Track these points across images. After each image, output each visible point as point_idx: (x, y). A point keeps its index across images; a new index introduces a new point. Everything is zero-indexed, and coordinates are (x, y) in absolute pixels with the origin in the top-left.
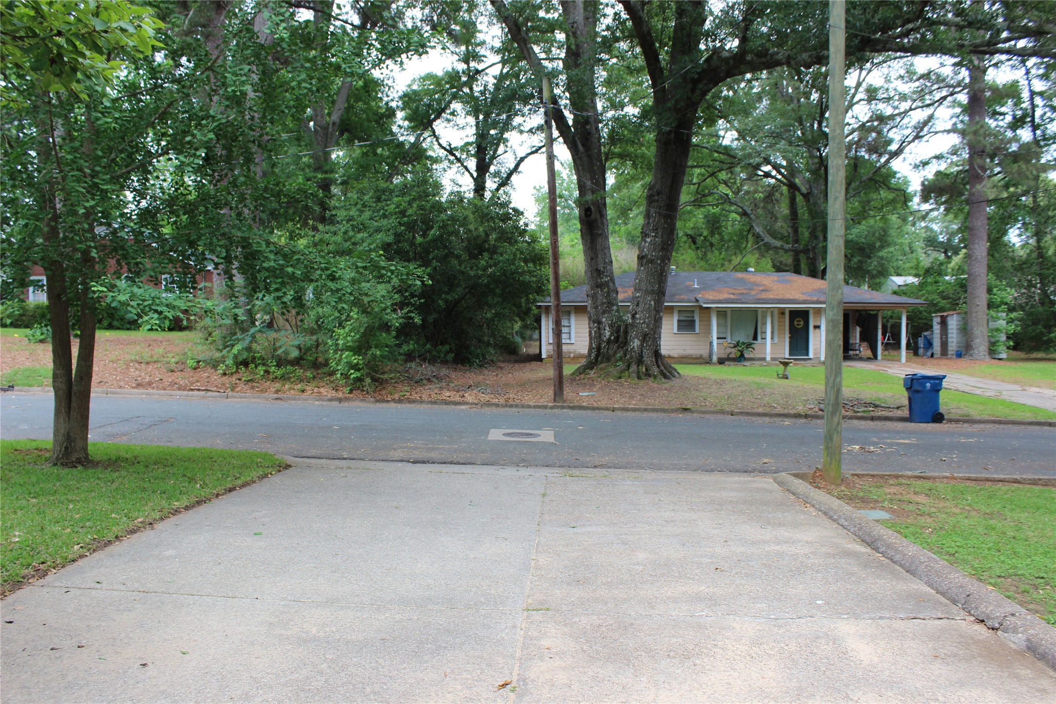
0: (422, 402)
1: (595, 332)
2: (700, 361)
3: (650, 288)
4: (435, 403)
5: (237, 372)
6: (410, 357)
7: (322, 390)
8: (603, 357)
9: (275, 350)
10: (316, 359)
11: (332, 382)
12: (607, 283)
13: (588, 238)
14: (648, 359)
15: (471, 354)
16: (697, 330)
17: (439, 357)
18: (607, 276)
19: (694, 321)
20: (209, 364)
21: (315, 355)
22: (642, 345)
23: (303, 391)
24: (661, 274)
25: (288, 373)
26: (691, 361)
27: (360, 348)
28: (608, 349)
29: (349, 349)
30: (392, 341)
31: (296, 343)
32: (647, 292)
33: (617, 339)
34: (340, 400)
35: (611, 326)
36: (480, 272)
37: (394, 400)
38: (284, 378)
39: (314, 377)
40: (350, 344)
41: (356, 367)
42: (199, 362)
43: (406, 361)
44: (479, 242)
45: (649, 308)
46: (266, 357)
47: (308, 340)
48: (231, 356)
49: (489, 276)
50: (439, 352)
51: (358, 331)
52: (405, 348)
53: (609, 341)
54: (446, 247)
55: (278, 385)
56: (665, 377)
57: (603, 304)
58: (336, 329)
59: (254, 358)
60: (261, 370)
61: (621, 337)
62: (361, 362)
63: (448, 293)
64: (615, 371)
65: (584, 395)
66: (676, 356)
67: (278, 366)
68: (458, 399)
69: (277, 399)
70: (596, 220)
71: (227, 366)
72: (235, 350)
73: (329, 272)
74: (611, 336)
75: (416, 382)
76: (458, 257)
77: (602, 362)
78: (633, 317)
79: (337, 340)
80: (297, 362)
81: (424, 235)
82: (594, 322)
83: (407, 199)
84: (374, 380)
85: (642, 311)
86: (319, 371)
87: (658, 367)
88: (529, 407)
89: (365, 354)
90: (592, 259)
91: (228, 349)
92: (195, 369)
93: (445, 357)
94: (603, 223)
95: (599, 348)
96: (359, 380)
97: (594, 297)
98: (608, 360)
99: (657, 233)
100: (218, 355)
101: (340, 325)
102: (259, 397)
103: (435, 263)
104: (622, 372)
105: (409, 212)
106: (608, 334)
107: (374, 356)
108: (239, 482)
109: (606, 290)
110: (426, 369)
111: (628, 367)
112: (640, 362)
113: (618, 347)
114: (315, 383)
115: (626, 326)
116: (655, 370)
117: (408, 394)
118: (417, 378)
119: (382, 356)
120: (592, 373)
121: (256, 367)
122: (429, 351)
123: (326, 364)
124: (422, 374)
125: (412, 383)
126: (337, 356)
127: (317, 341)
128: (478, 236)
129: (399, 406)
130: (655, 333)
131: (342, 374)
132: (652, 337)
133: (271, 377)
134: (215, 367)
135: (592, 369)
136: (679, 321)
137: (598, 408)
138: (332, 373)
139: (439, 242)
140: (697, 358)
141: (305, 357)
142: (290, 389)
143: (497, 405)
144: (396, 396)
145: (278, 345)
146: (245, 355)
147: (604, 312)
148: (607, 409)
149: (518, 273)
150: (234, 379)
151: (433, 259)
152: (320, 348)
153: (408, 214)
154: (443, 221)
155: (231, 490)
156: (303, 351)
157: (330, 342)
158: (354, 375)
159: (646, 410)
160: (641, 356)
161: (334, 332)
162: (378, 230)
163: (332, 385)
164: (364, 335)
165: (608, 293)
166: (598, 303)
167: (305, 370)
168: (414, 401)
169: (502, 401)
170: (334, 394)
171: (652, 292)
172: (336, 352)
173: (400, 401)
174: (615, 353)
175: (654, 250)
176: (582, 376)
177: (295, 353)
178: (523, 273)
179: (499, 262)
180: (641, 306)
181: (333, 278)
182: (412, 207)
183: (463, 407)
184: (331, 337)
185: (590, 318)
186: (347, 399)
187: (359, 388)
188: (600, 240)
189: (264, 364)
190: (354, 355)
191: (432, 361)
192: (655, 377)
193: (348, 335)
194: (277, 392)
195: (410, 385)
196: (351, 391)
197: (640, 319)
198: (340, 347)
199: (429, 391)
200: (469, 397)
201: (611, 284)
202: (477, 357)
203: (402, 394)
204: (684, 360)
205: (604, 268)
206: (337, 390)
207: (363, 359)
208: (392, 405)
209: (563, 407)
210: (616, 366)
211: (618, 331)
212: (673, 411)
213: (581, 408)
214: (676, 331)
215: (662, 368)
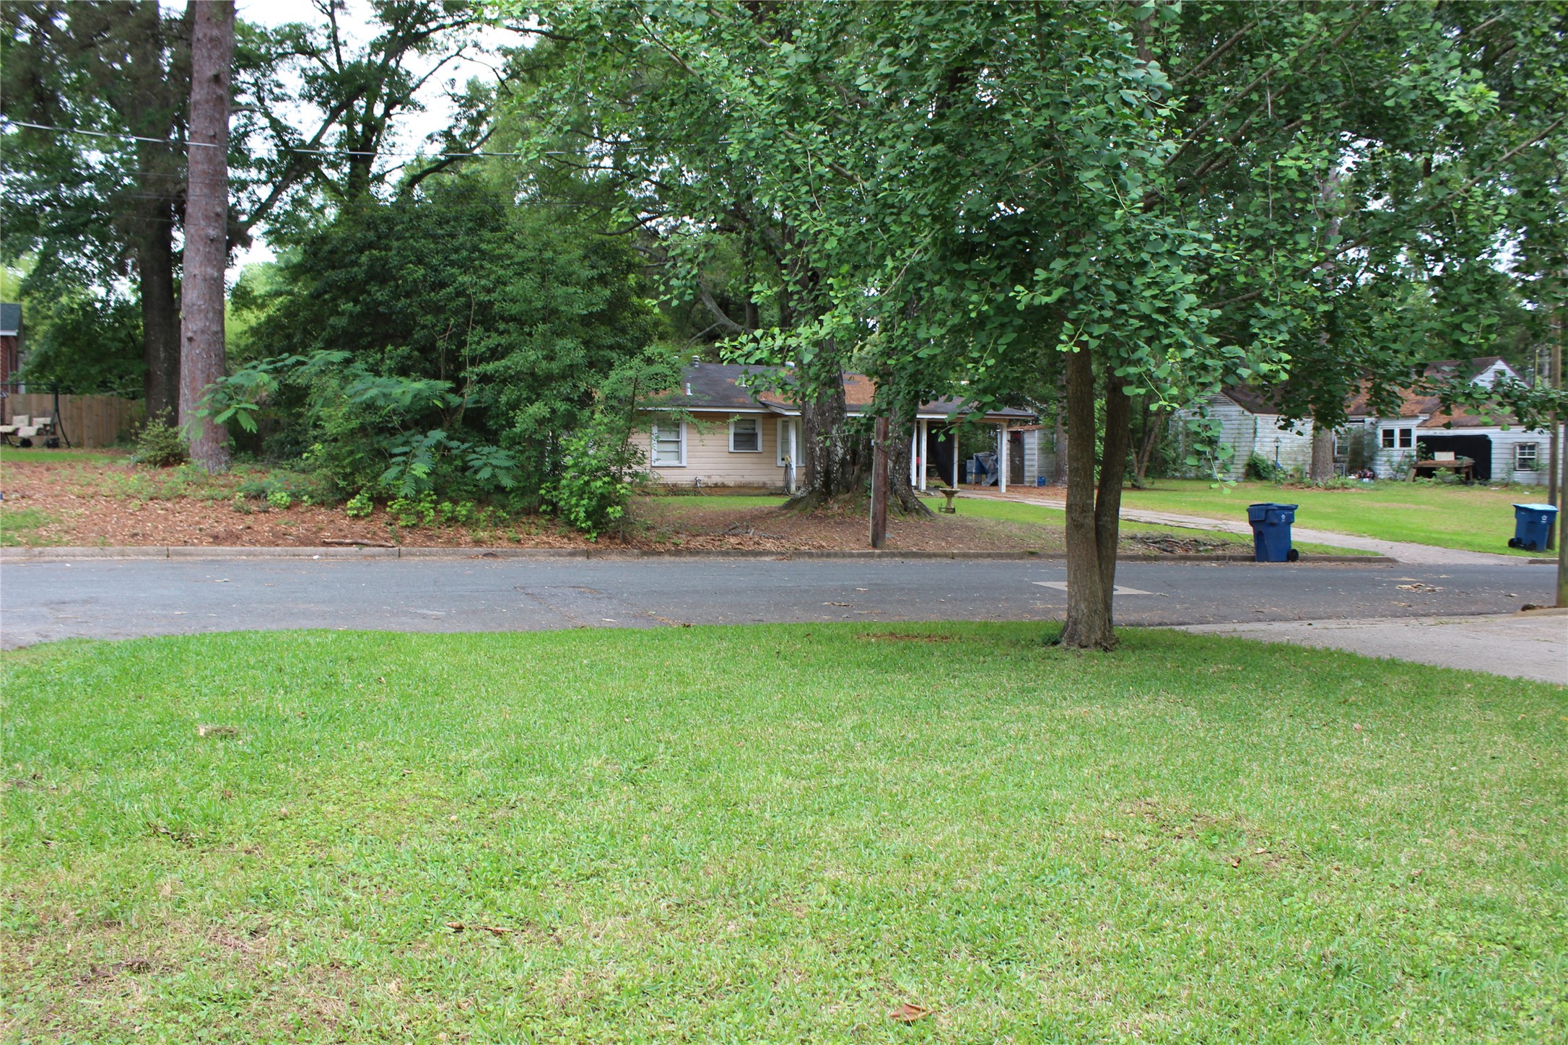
2: (763, 491)
16: (760, 449)
19: (755, 435)
23: (519, 541)
26: (750, 491)
35: (843, 441)
37: (668, 552)
53: (843, 462)
55: (469, 533)
61: (861, 456)
66: (732, 484)
74: (845, 454)
82: (819, 434)
102: (454, 553)
106: (840, 451)
135: (826, 501)
136: (735, 434)
140: (759, 488)
147: (833, 422)
166: (826, 408)
174: (859, 479)
183: (767, 559)
185: (810, 430)
186: (602, 553)
194: (476, 543)
204: (743, 491)
211: (855, 447)
214: (732, 449)
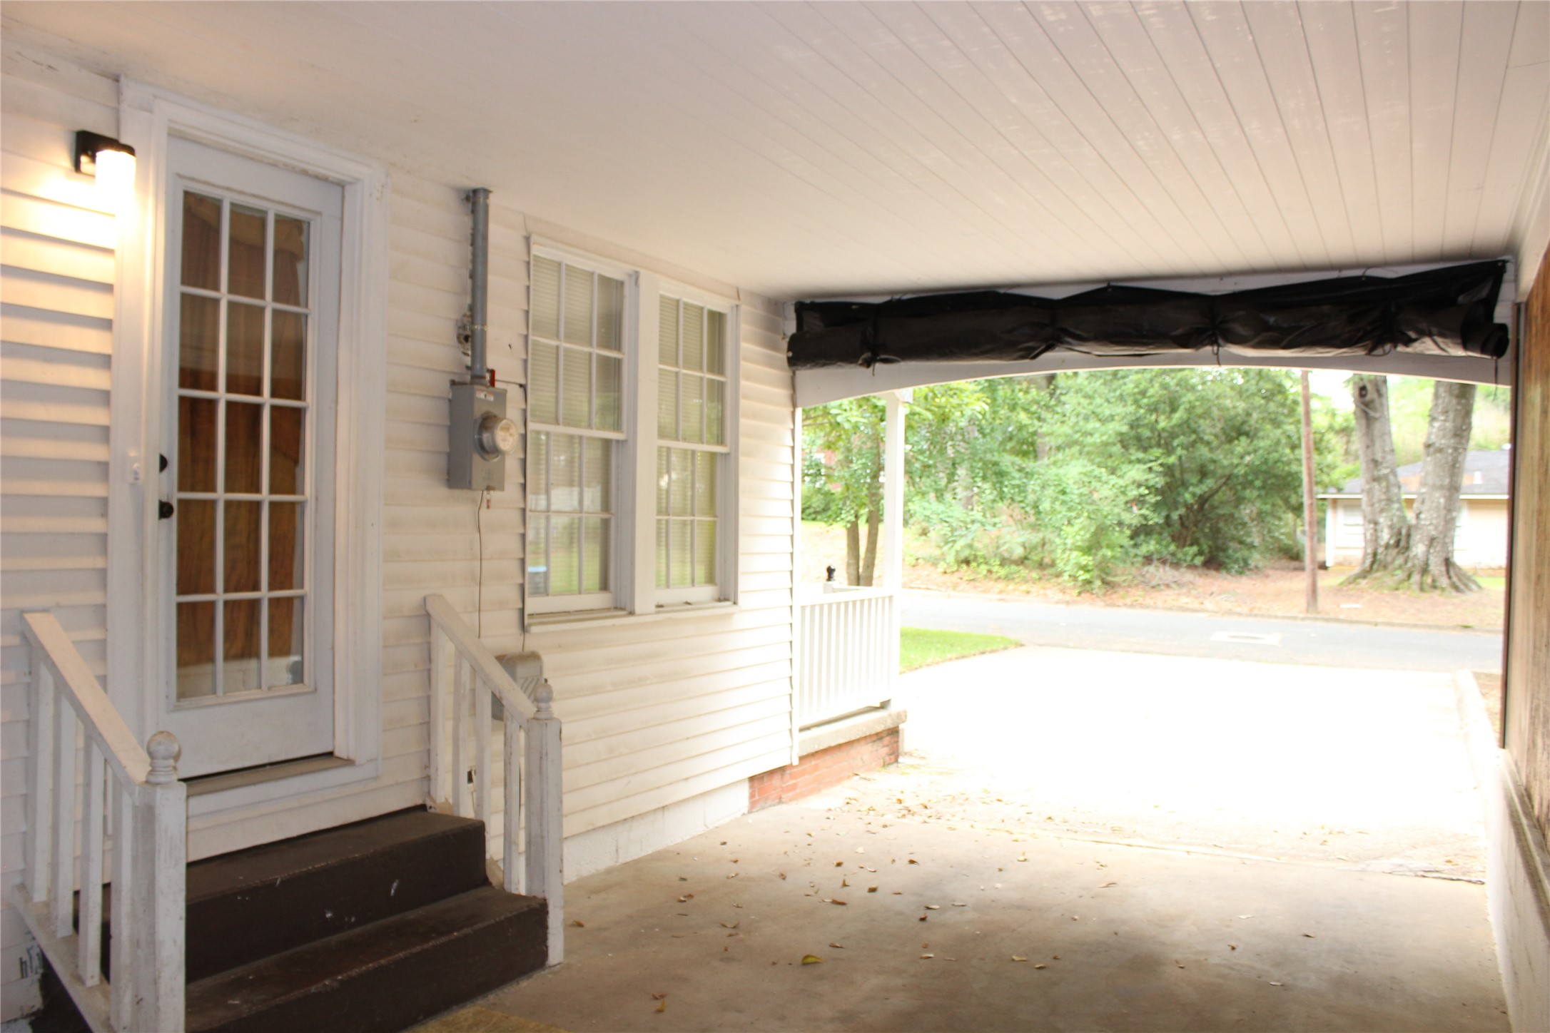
0: (1156, 608)
1: (1371, 534)
3: (1438, 483)
4: (1170, 609)
5: (957, 570)
6: (1148, 559)
7: (1048, 592)
8: (1379, 565)
9: (998, 548)
10: (1042, 559)
11: (1059, 584)
12: (1386, 477)
13: (1363, 422)
14: (1436, 567)
15: (1228, 557)
17: (1185, 560)
18: (1386, 468)
20: (928, 561)
21: (1041, 555)
22: (1428, 551)
23: (1028, 592)
24: (1453, 466)
25: (1012, 574)
27: (1090, 548)
28: (1386, 555)
29: (1078, 548)
30: (1127, 542)
31: (1021, 540)
32: (1434, 487)
33: (1398, 543)
34: (1068, 603)
35: (1391, 527)
36: (1236, 461)
37: (1125, 605)
38: (1008, 578)
39: (1040, 579)
40: (1079, 544)
41: (1085, 568)
42: (917, 559)
43: (1144, 564)
44: (1237, 424)
45: (1437, 507)
46: (987, 556)
47: (1035, 538)
48: (953, 553)
49: (1247, 465)
50: (1185, 554)
51: (1088, 530)
52: (1144, 550)
53: (1387, 546)
54: (1194, 432)
55: (1001, 585)
56: (1457, 588)
57: (1380, 501)
58: (1064, 528)
59: (976, 557)
60: (984, 568)
61: (1401, 542)
62: (1091, 563)
63: (1196, 485)
64: (1390, 581)
65: (1348, 607)
67: (1002, 565)
68: (1196, 605)
69: (1001, 600)
70: (1372, 401)
71: (948, 564)
72: (958, 546)
73: (1061, 488)
74: (1390, 539)
75: (1153, 587)
76: (1208, 443)
77: (1377, 570)
78: (1418, 516)
79: (1065, 539)
80: (1022, 561)
81: (1169, 418)
82: (1370, 522)
83: (1148, 376)
84: (1104, 582)
85: (1428, 510)
86: (1046, 572)
87: (1450, 578)
88: (1276, 617)
89: (1095, 555)
90: (1368, 447)
91: (950, 545)
92: (914, 566)
93: (1192, 560)
94: (1381, 404)
95: (1375, 555)
96: (1089, 582)
97: (1369, 492)
98: (1385, 567)
99: (1447, 417)
100: (937, 552)
101: (1069, 523)
102: (982, 598)
103: (1179, 451)
104: (1402, 582)
105: (1151, 392)
106: (1386, 537)
107: (1104, 556)
108: (989, 649)
109: (1384, 484)
110: (1167, 573)
111: (1409, 576)
112: (1425, 570)
113: (1399, 553)
114: (1041, 584)
115: (1409, 528)
116: (1444, 582)
117: (1140, 599)
118: (1154, 583)
119: (1113, 557)
120: (1363, 583)
121: (978, 565)
122: (1173, 554)
123: (1053, 565)
124: (1161, 579)
125: (1147, 588)
126: (1065, 556)
127: (1043, 539)
128: (1237, 415)
129: (1130, 611)
130: (1445, 536)
131: (1070, 576)
132: (1442, 540)
133: (994, 576)
134: (935, 564)
135: (1364, 577)
137: (1357, 622)
138: (1059, 575)
139: (1187, 427)
141: (1030, 556)
142: (1014, 590)
143: (1240, 614)
144: (1128, 601)
145: (1001, 542)
146: (966, 553)
147: (1382, 511)
148: (1368, 623)
149: (1282, 462)
150: (955, 578)
151: (1178, 445)
152: (1047, 547)
153: (1148, 394)
154: (1190, 402)
155: (983, 653)
156: (1028, 550)
157: (1058, 541)
158: (1083, 576)
159: (1416, 626)
160: (1427, 564)
161: (1061, 530)
162: (1112, 418)
163: (1060, 587)
164: (1095, 534)
165: (1388, 489)
166: (1375, 500)
167: (1030, 571)
168: (1147, 607)
169: (1245, 609)
170: (1061, 596)
171: (1442, 487)
172: (1064, 551)
173: (1132, 606)
174: (1394, 560)
175: (1444, 436)
176: (1351, 586)
177: (1019, 552)
178: (1289, 463)
179: (1259, 448)
180: (1428, 503)
181: (1064, 492)
182: (1153, 386)
183: (1200, 615)
184: (1059, 535)
185: (1365, 517)
186: (1075, 602)
187: (1088, 591)
188: (1377, 425)
189: (986, 563)
190: (1084, 555)
191: (1176, 565)
192: (1443, 589)
193: (1077, 533)
194: (1001, 592)
195: (1144, 590)
196: (1080, 593)
197: (1425, 519)
198: (1069, 546)
199: (1168, 596)
200: (1209, 604)
201: (1391, 478)
202: (1236, 561)
203: (1135, 598)
205: (1383, 458)
206: (1064, 593)
207: (1094, 560)
208: (1123, 610)
209: (1316, 619)
210: (1393, 575)
211: (1400, 533)
212: (1448, 628)
213: (1337, 620)
215: (1455, 579)
